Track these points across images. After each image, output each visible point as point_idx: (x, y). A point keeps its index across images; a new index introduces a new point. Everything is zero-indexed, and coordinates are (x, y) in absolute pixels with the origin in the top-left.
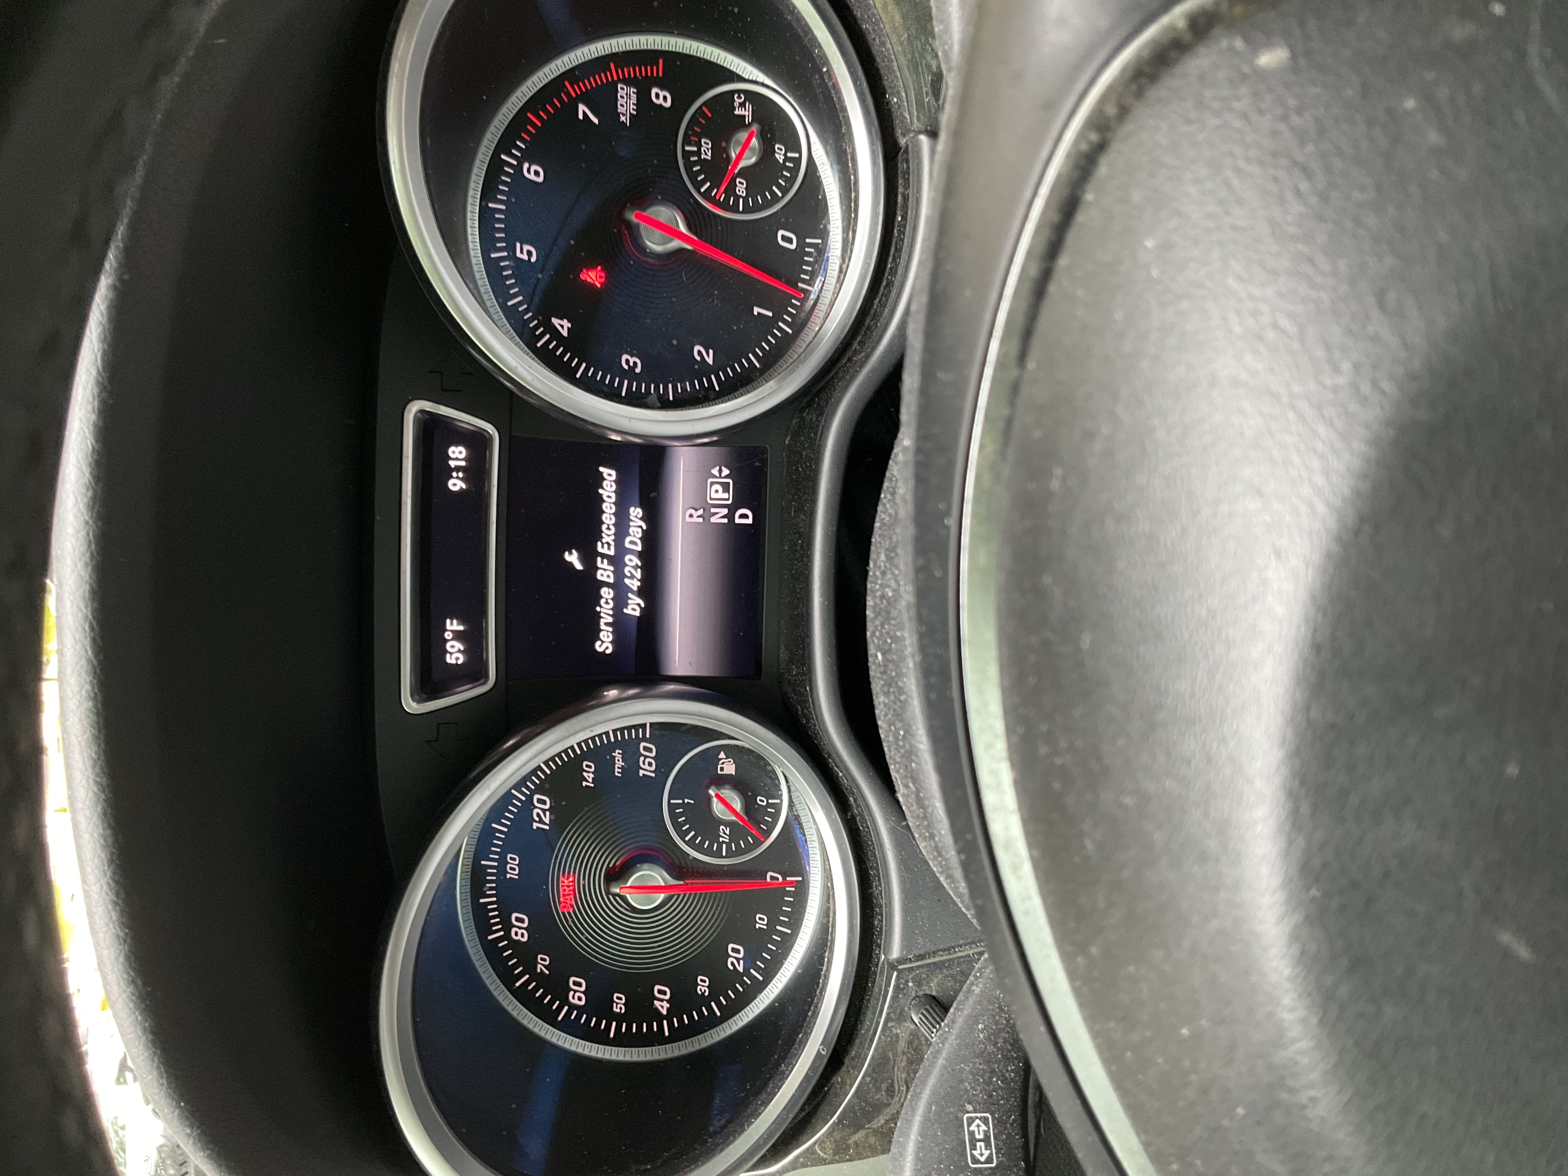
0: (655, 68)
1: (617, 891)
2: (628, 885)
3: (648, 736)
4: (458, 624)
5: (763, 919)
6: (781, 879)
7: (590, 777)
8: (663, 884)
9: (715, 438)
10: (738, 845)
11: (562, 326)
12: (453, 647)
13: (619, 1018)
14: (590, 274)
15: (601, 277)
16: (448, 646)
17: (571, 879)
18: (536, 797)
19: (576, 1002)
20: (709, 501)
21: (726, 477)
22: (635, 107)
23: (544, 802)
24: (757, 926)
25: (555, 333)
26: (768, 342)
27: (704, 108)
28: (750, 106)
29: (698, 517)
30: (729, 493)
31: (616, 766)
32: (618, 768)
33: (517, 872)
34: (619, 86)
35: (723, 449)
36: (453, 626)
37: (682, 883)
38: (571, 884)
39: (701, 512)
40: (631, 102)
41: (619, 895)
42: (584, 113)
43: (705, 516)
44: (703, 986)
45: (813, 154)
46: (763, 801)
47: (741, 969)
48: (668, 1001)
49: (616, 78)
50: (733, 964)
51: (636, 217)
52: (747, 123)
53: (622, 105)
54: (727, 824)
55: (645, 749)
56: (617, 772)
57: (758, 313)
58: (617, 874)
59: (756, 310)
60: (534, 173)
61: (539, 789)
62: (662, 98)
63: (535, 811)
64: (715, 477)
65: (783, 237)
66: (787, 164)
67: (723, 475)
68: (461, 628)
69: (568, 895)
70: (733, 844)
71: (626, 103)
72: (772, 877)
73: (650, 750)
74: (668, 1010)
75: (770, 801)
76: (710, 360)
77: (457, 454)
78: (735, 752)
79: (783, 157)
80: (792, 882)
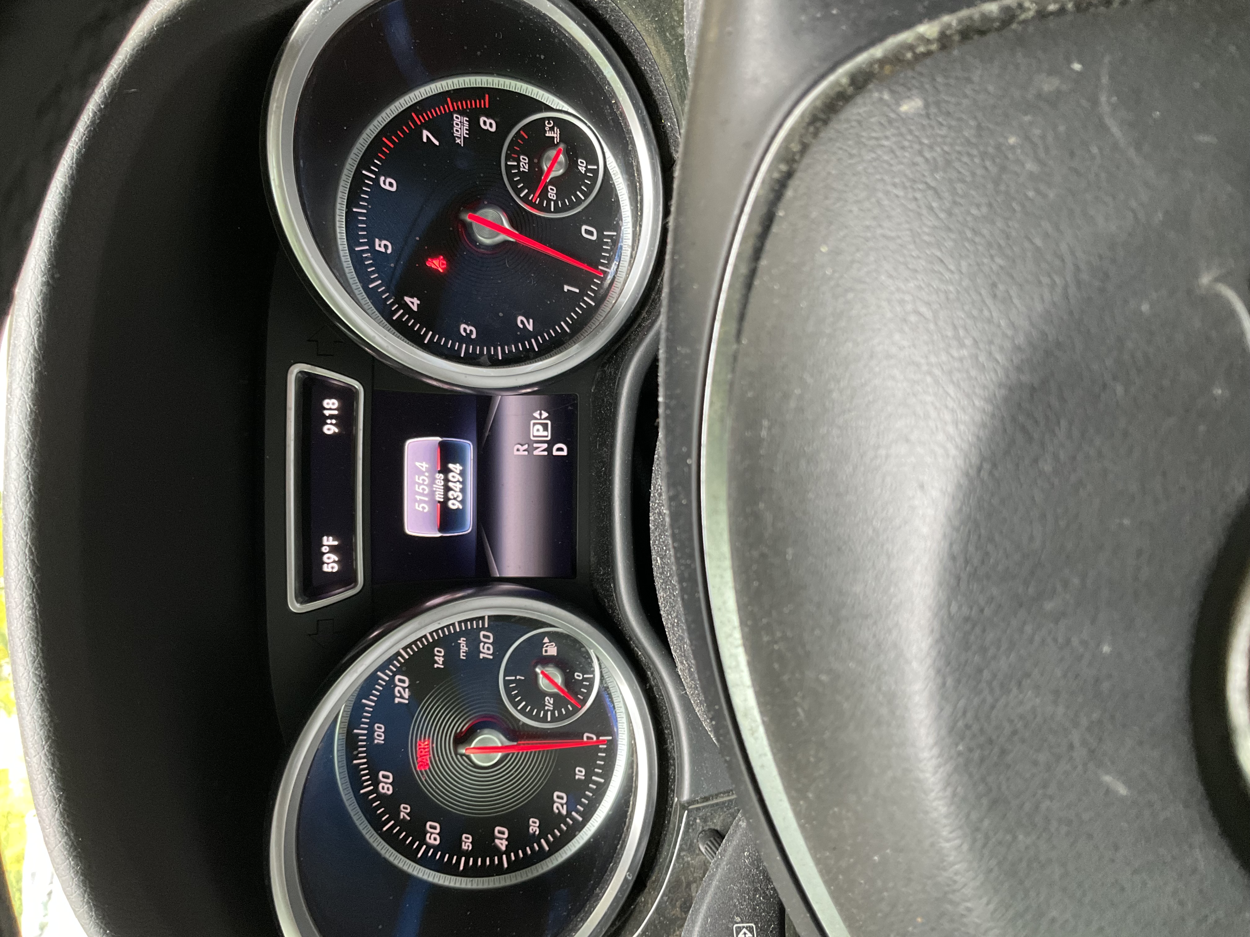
0: (482, 101)
1: (463, 751)
2: (472, 746)
3: (486, 626)
4: (333, 540)
5: (581, 772)
6: (595, 738)
7: (440, 660)
8: (500, 745)
9: (536, 389)
10: (560, 712)
11: (413, 303)
12: (329, 558)
13: (468, 855)
14: (434, 262)
15: (443, 264)
16: (325, 558)
17: (426, 743)
18: (397, 677)
19: (432, 841)
20: (532, 438)
21: (545, 419)
22: (468, 132)
23: (403, 681)
24: (577, 777)
25: (406, 308)
26: (576, 313)
27: (522, 132)
28: (558, 130)
29: (524, 451)
30: (548, 431)
31: (461, 651)
32: (463, 652)
33: (383, 738)
34: (455, 115)
35: (542, 396)
36: (329, 541)
37: (515, 743)
38: (426, 747)
39: (526, 446)
40: (465, 127)
41: (464, 755)
42: (428, 137)
43: (529, 450)
44: (535, 826)
45: (608, 166)
46: (578, 676)
47: (564, 812)
48: (507, 839)
49: (452, 110)
50: (558, 808)
51: (469, 218)
52: (556, 143)
53: (457, 131)
54: (551, 695)
55: (485, 636)
56: (462, 656)
57: (568, 290)
58: (463, 739)
59: (566, 288)
60: (388, 184)
61: (399, 671)
62: (488, 124)
63: (397, 689)
64: (536, 419)
65: (586, 230)
66: (588, 174)
67: (543, 417)
68: (336, 543)
69: (424, 755)
70: (556, 712)
71: (461, 129)
72: (588, 738)
73: (488, 637)
74: (507, 846)
75: (585, 676)
76: (530, 328)
77: (331, 405)
78: (556, 637)
79: (584, 169)
80: (604, 741)
